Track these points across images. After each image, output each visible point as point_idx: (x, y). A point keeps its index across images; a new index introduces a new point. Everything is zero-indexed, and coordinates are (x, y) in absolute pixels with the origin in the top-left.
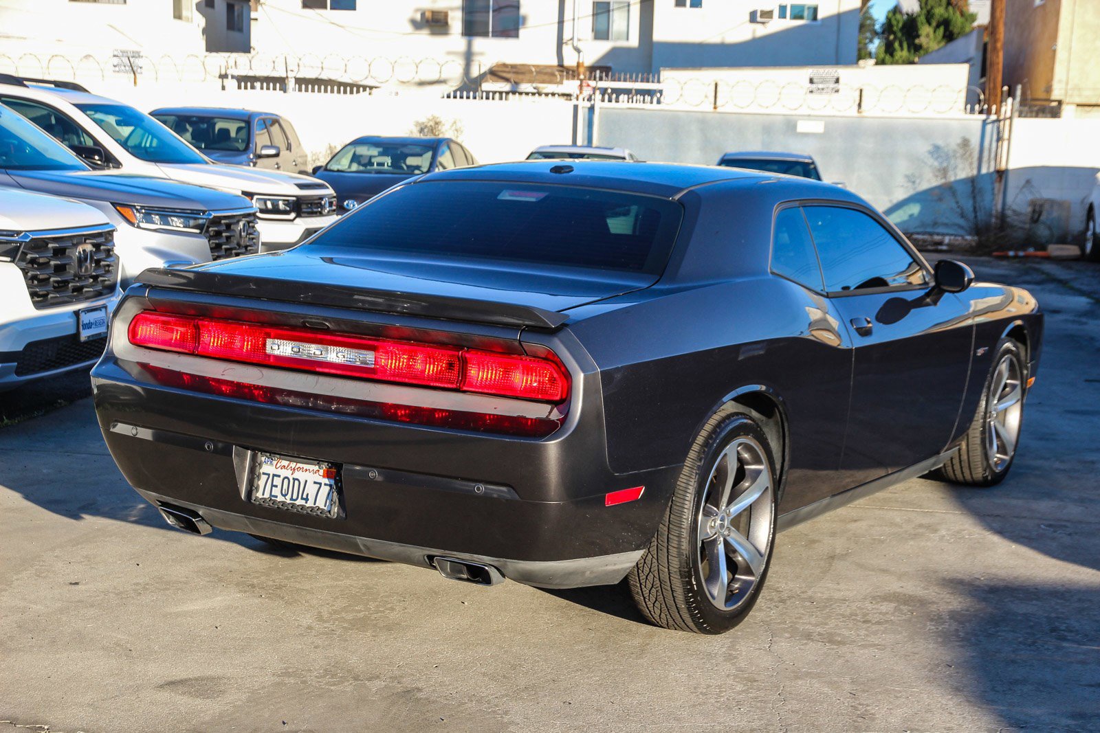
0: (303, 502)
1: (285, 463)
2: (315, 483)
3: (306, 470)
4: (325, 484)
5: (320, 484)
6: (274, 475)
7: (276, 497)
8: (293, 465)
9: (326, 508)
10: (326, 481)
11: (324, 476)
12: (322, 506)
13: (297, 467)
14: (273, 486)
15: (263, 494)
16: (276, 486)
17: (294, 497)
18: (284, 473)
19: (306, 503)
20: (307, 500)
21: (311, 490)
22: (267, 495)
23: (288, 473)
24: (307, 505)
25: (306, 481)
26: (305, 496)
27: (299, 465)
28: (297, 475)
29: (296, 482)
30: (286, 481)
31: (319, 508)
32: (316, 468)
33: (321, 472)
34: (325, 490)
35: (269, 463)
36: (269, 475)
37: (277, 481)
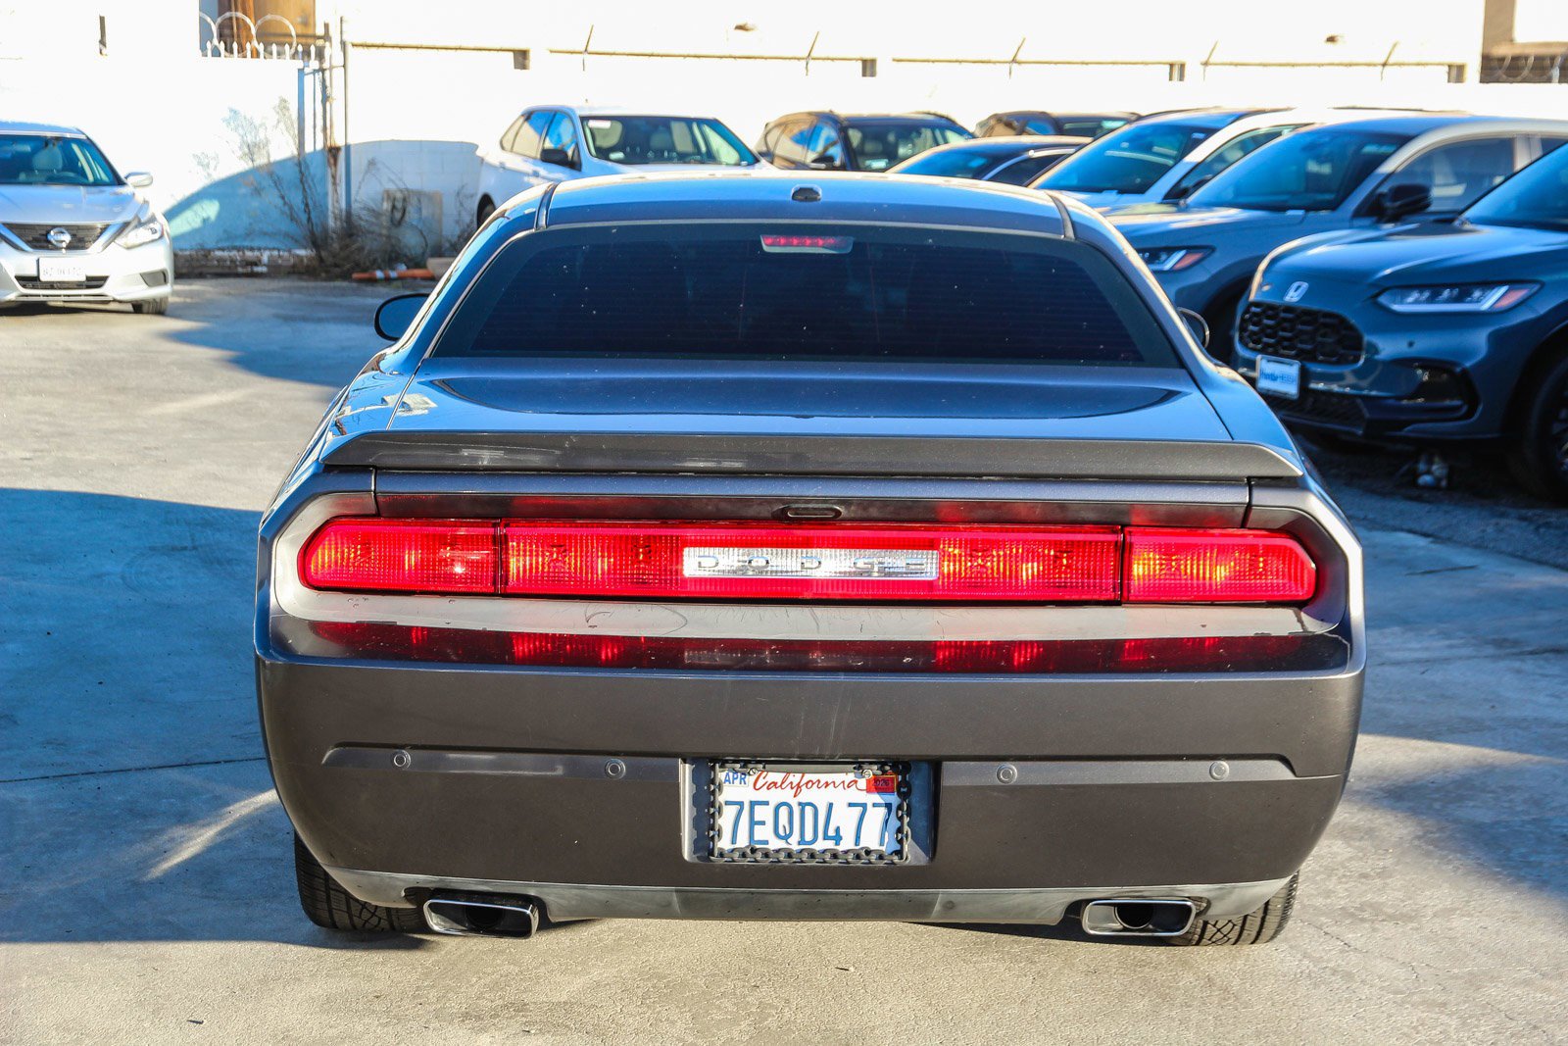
0: (830, 845)
1: (777, 777)
2: (850, 805)
3: (827, 784)
4: (874, 805)
5: (864, 806)
6: (753, 804)
7: (766, 842)
8: (795, 778)
9: (883, 848)
10: (876, 798)
11: (869, 790)
12: (874, 845)
13: (804, 781)
14: (753, 823)
15: (734, 842)
16: (763, 823)
17: (809, 836)
18: (775, 796)
19: (837, 844)
20: (838, 838)
21: (844, 820)
22: (743, 842)
23: (786, 795)
24: (842, 847)
25: (831, 805)
26: (831, 832)
27: (808, 777)
28: (806, 796)
29: (809, 810)
30: (783, 811)
31: (868, 852)
32: (851, 777)
33: (862, 783)
34: (876, 816)
35: (737, 782)
36: (741, 804)
37: (762, 813)
